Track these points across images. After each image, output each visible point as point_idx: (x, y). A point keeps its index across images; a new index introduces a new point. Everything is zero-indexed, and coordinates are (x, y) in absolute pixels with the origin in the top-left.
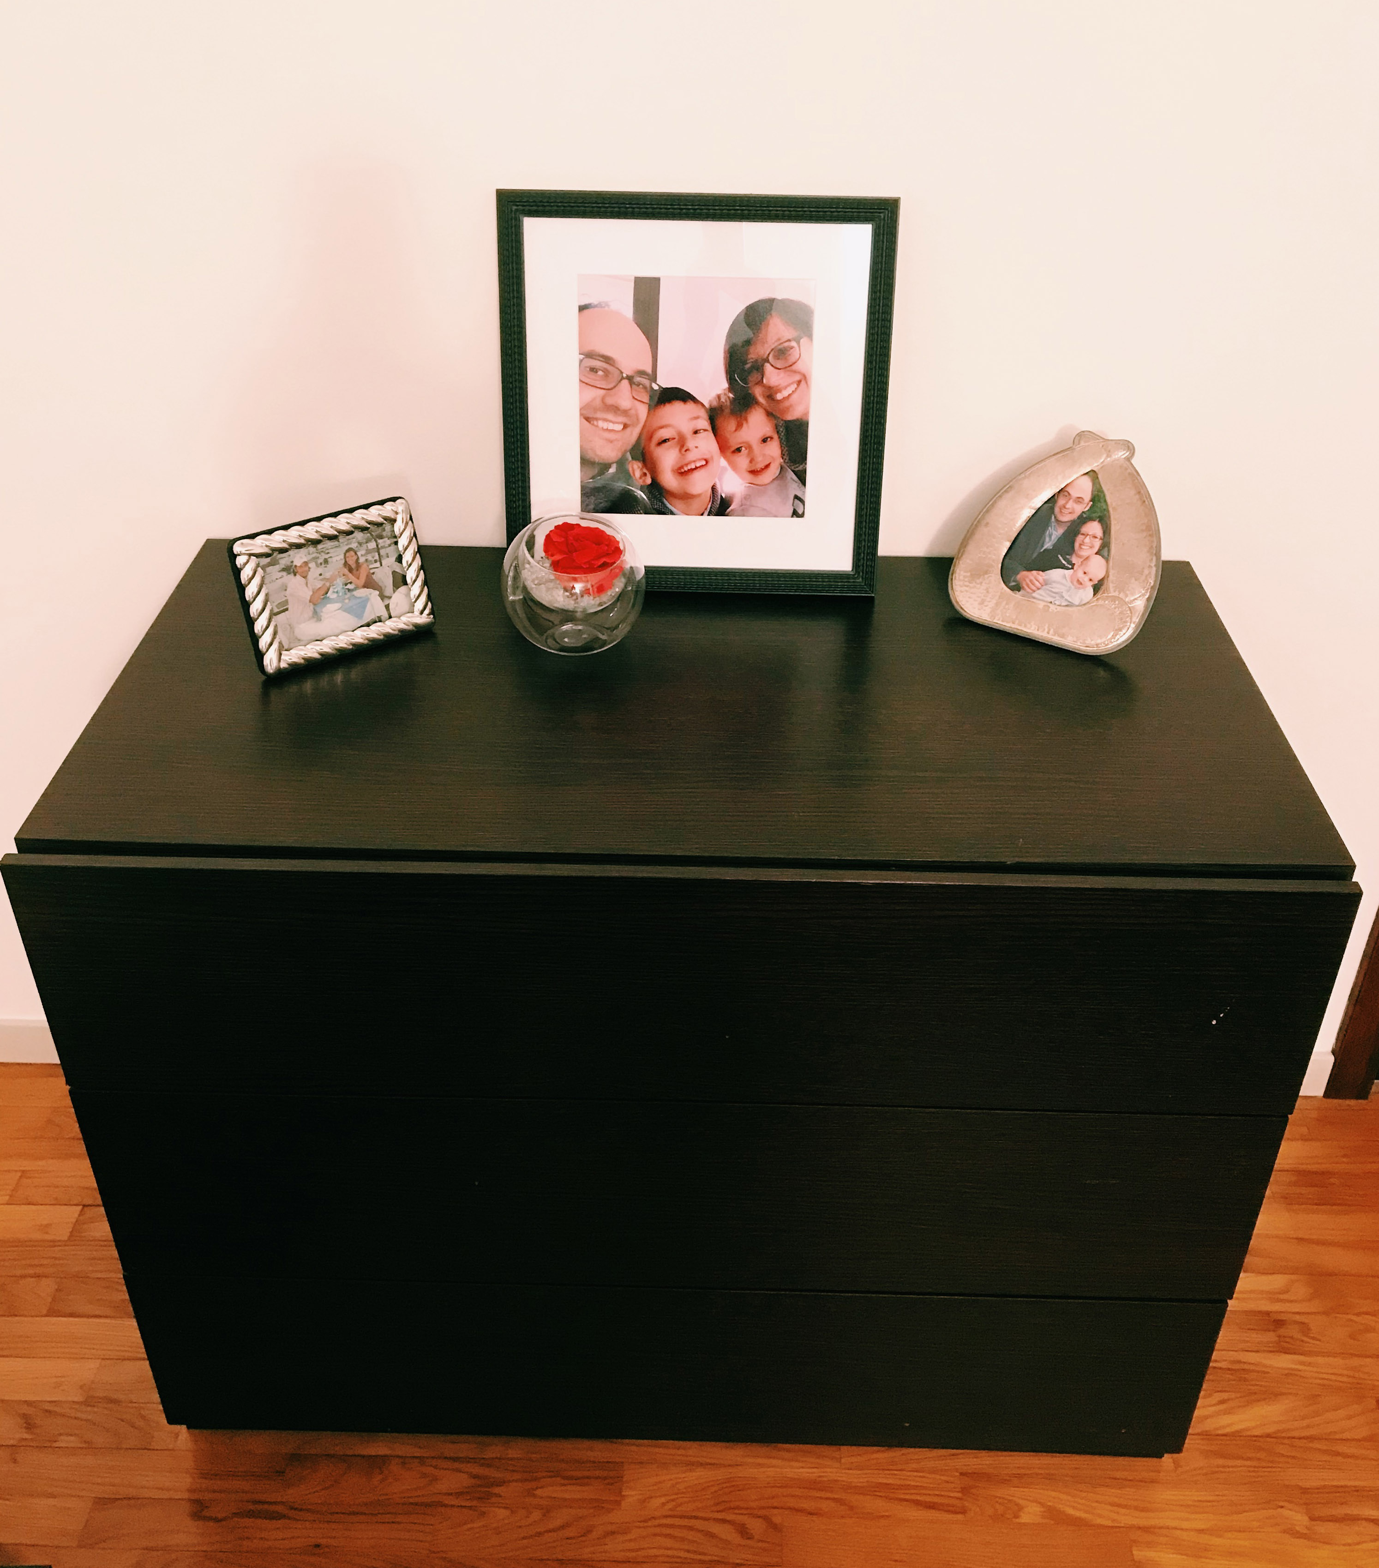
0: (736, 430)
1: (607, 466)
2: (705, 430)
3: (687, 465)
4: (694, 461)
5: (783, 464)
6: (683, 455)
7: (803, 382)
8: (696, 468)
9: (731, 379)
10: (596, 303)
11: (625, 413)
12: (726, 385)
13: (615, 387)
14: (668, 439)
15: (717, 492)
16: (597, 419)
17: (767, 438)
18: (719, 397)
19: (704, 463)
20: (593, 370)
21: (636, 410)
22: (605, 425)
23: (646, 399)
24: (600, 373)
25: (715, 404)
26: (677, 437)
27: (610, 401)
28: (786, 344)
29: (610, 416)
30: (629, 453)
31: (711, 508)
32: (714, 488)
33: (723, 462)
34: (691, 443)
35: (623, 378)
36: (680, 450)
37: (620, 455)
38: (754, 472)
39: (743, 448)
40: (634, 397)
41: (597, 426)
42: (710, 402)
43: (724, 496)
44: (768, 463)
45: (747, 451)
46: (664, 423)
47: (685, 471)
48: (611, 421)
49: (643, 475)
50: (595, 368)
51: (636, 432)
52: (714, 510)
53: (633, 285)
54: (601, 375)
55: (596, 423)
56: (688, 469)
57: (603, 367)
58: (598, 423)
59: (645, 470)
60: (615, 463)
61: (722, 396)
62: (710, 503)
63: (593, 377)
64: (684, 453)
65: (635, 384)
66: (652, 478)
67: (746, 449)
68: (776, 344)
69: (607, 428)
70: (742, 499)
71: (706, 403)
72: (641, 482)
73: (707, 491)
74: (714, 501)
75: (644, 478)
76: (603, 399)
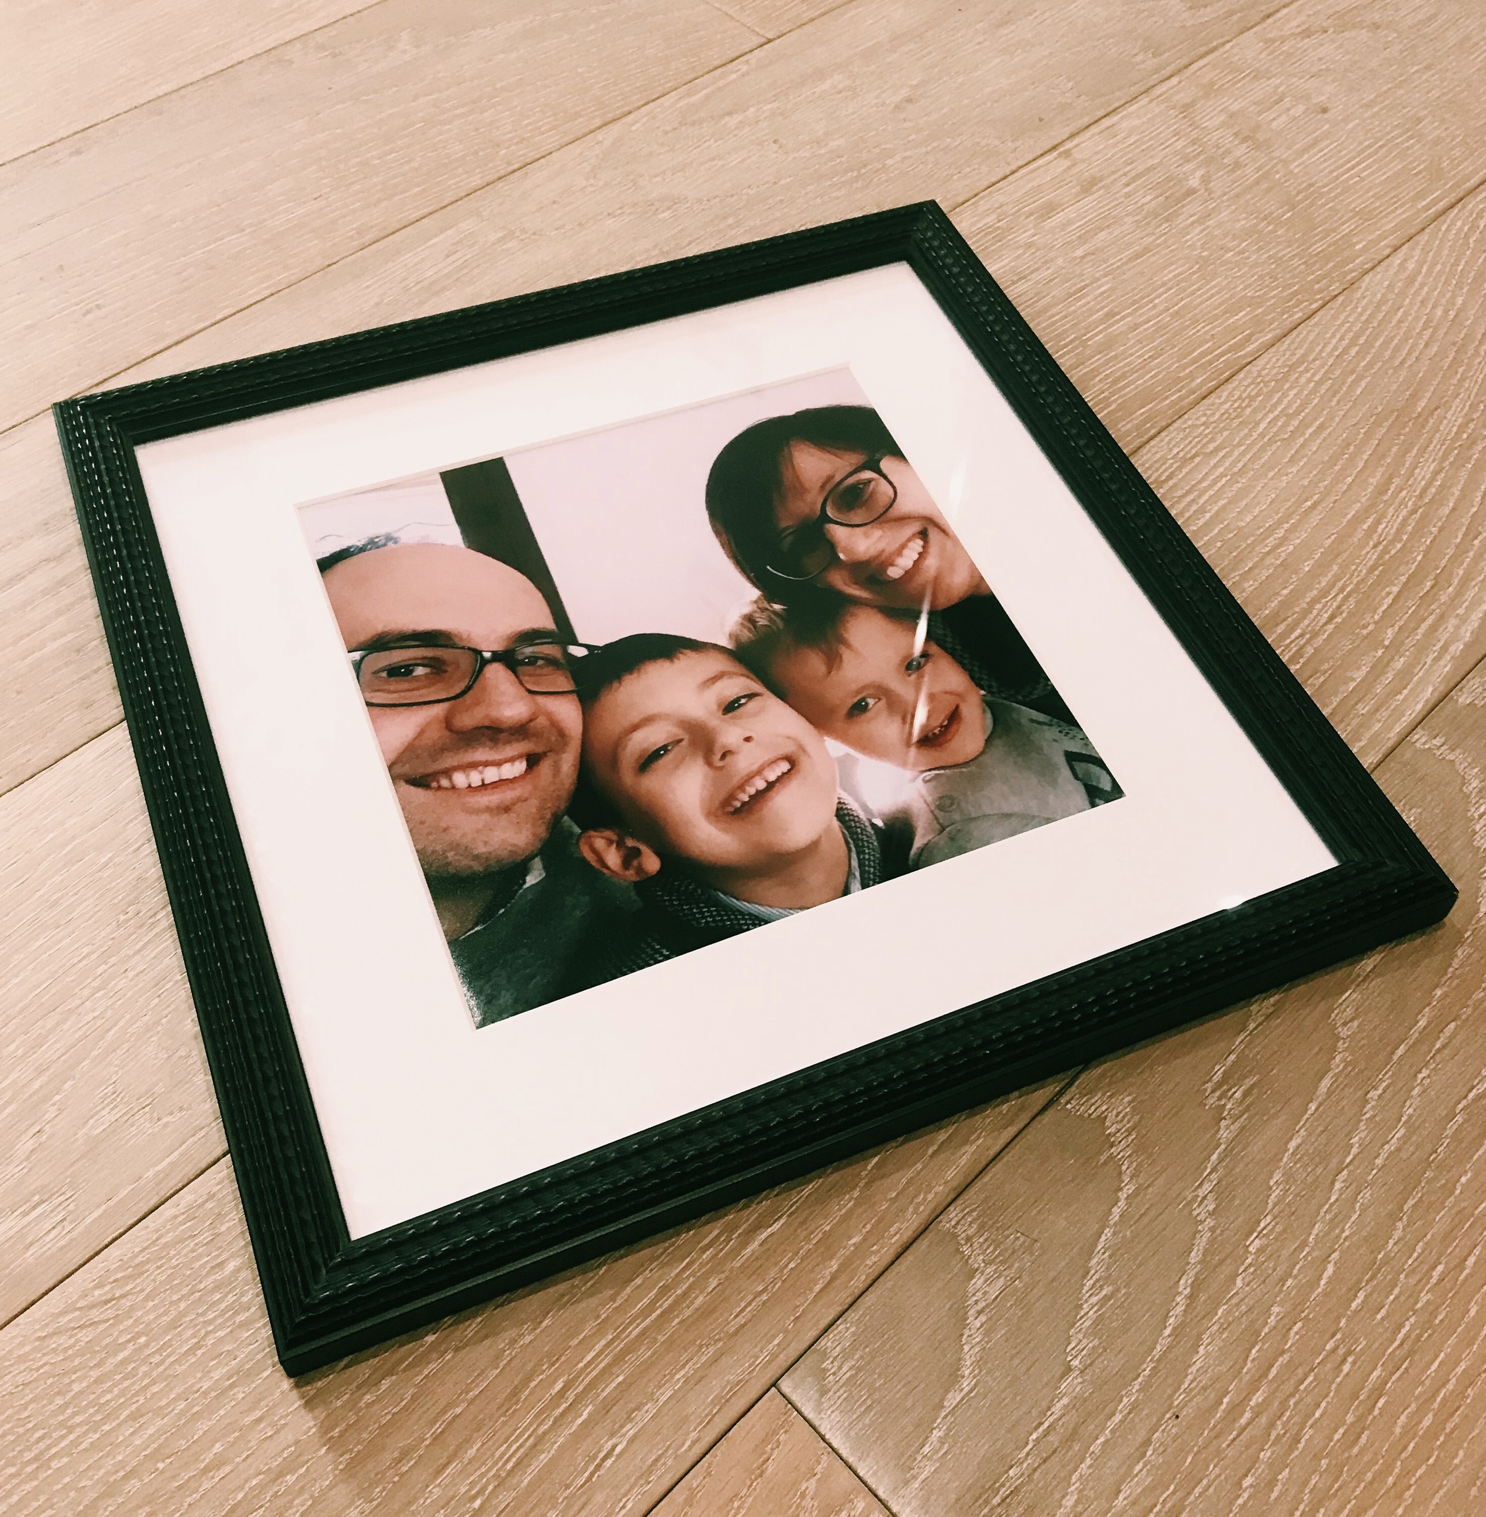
0: (829, 673)
1: (521, 868)
2: (751, 696)
3: (741, 787)
4: (759, 772)
5: (989, 698)
6: (721, 768)
7: (934, 533)
8: (771, 786)
9: (756, 576)
10: (360, 544)
11: (521, 731)
13: (470, 687)
14: (665, 748)
15: (856, 819)
16: (448, 773)
17: (919, 661)
18: (749, 619)
19: (785, 766)
20: (396, 672)
21: (549, 716)
22: (475, 778)
23: (563, 683)
24: (420, 671)
25: (744, 636)
26: (686, 737)
27: (467, 720)
28: (851, 480)
29: (481, 754)
30: (566, 818)
31: (861, 865)
32: (843, 814)
33: (835, 747)
34: (728, 737)
35: (485, 662)
36: (709, 763)
37: (542, 831)
38: (928, 742)
39: (871, 701)
40: (530, 692)
41: (453, 787)
42: (732, 635)
43: (880, 823)
44: (951, 710)
45: (883, 702)
46: (635, 717)
47: (744, 804)
48: (486, 764)
49: (630, 857)
50: (402, 667)
51: (568, 762)
52: (874, 868)
53: (440, 487)
54: (426, 675)
55: (445, 783)
56: (750, 797)
57: (424, 658)
58: (450, 779)
59: (630, 843)
60: (536, 856)
61: (757, 615)
62: (854, 855)
63: (406, 686)
64: (720, 764)
65: (522, 663)
66: (658, 854)
67: (880, 699)
68: (829, 487)
69: (483, 781)
70: (932, 812)
71: (724, 642)
72: (631, 875)
73: (828, 830)
74: (863, 846)
75: (635, 863)
76: (448, 722)
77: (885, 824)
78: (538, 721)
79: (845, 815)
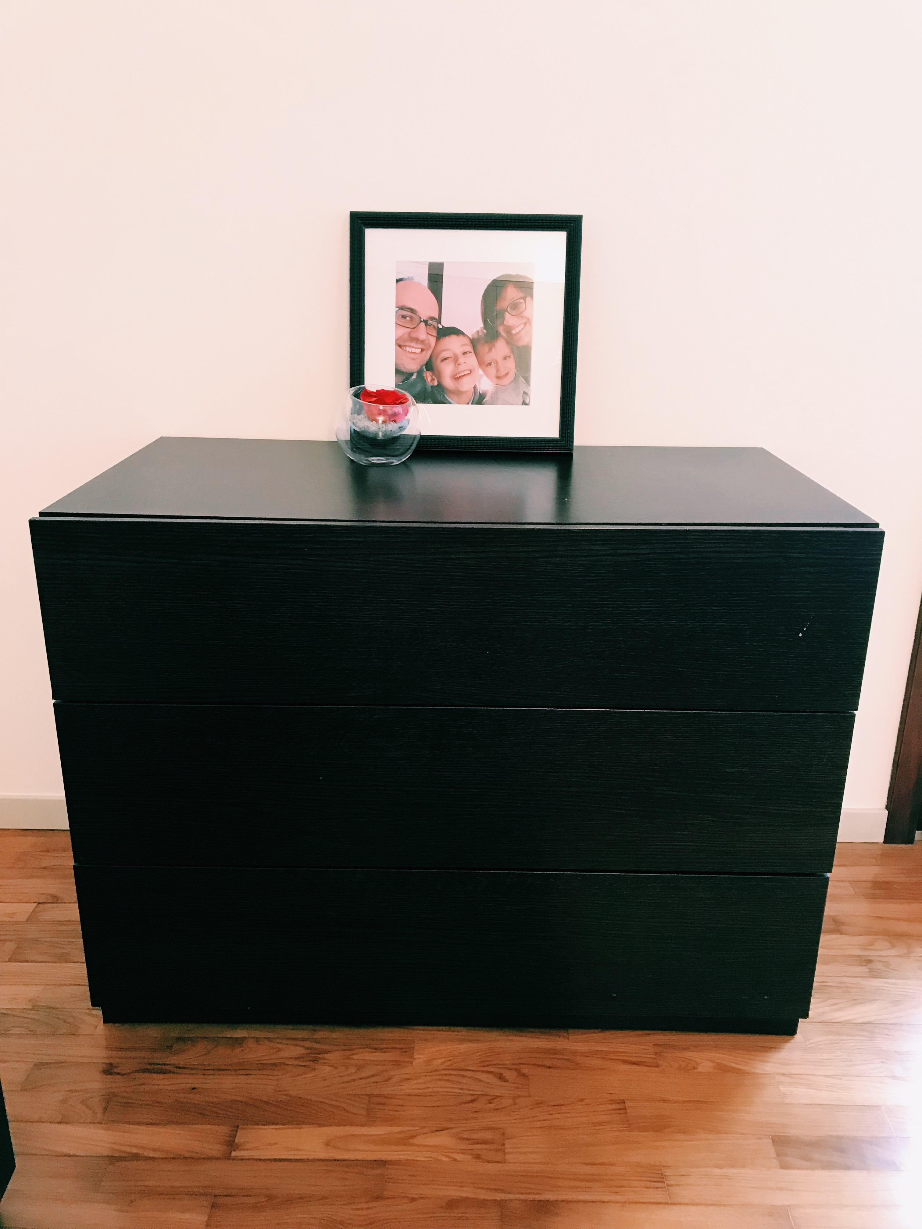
0: (488, 353)
2: (471, 352)
3: (459, 373)
4: (463, 371)
5: (517, 373)
6: (457, 367)
7: (528, 324)
8: (464, 375)
9: (485, 322)
10: (406, 278)
11: (423, 342)
12: (482, 325)
13: (416, 327)
14: (448, 358)
15: (477, 389)
16: (406, 346)
17: (506, 357)
18: (478, 332)
19: (469, 372)
20: (404, 317)
22: (410, 350)
23: (435, 334)
24: (408, 318)
25: (476, 336)
26: (453, 357)
27: (414, 335)
28: (517, 301)
29: (413, 344)
30: (424, 366)
31: (473, 400)
32: (475, 388)
33: (481, 372)
34: (461, 360)
35: (421, 322)
36: (455, 365)
37: (419, 368)
38: (498, 377)
39: (493, 363)
40: (428, 333)
41: (406, 350)
42: (473, 335)
43: (481, 392)
44: (507, 372)
45: (495, 365)
46: (445, 348)
47: (457, 377)
48: (414, 347)
49: (433, 380)
51: (429, 353)
52: (475, 401)
53: (427, 267)
54: (409, 320)
55: (404, 348)
56: (459, 376)
57: (410, 315)
58: (406, 348)
59: (434, 377)
60: (416, 372)
61: (480, 332)
62: (473, 397)
63: (404, 321)
65: (428, 325)
66: (437, 381)
68: (512, 301)
69: (412, 351)
70: (492, 394)
71: (470, 336)
72: (431, 384)
73: (471, 389)
74: (475, 396)
75: (433, 382)
76: (410, 333)
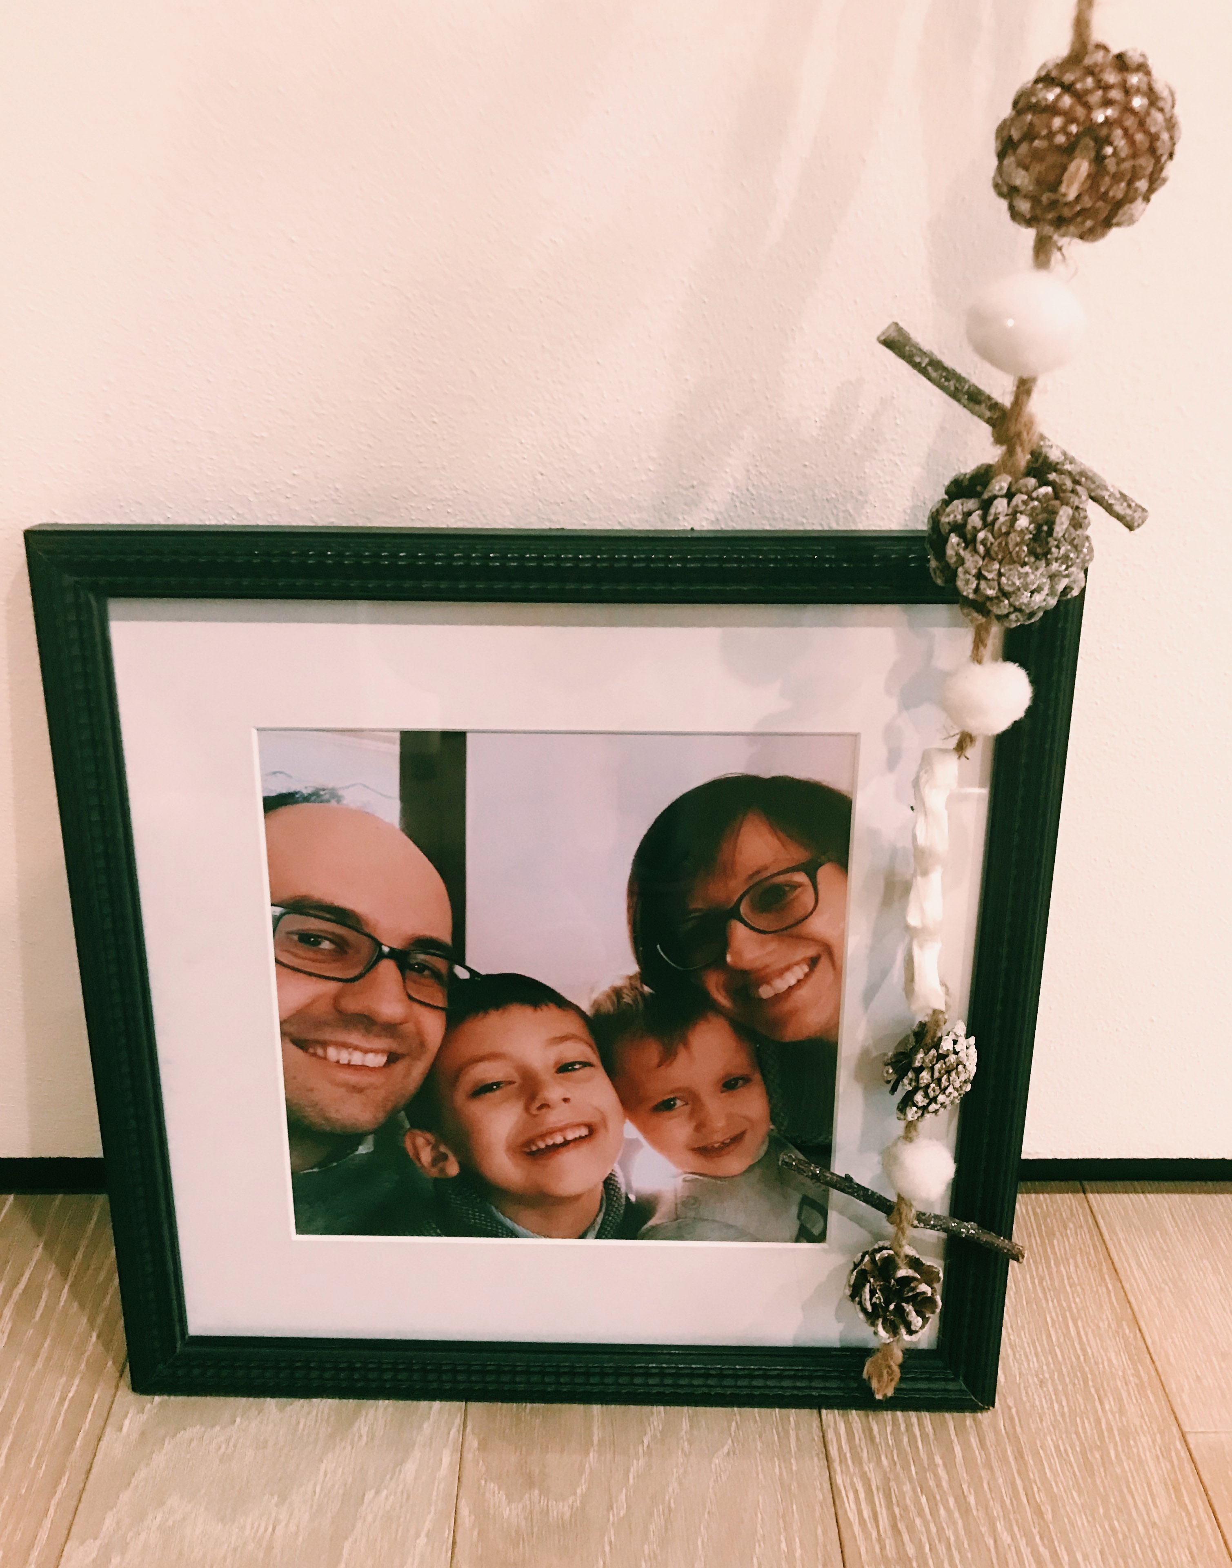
0: (659, 1065)
1: (357, 1138)
2: (586, 1064)
3: (543, 1136)
4: (561, 1130)
5: (774, 1133)
6: (535, 1116)
7: (824, 963)
8: (566, 1143)
9: (644, 951)
10: (306, 792)
11: (390, 1029)
12: (633, 968)
13: (360, 976)
14: (498, 1084)
15: (617, 1189)
16: (325, 1044)
17: (736, 1080)
18: (617, 992)
19: (584, 1132)
20: (308, 939)
21: (417, 1024)
22: (344, 1056)
23: (440, 1000)
24: (326, 945)
25: (608, 1007)
26: (518, 1081)
27: (352, 1005)
28: (781, 879)
29: (355, 1038)
30: (403, 1113)
31: (603, 1223)
32: (609, 1183)
33: (630, 1130)
34: (554, 1092)
35: (381, 956)
36: (527, 1109)
37: (381, 1116)
38: (704, 1151)
39: (679, 1103)
40: (410, 997)
41: (325, 1058)
42: (596, 1005)
43: (633, 1198)
44: (737, 1131)
45: (687, 1108)
46: (486, 1049)
47: (539, 1150)
48: (356, 1048)
49: (439, 1159)
50: (312, 936)
51: (419, 1069)
52: (612, 1228)
53: (396, 749)
54: (330, 951)
55: (320, 1052)
56: (547, 1146)
57: (333, 933)
58: (325, 1051)
59: (443, 1149)
60: (371, 1133)
61: (626, 991)
62: (601, 1215)
63: (311, 955)
64: (535, 1112)
65: (412, 968)
66: (460, 1163)
67: (687, 1104)
68: (757, 879)
69: (349, 1061)
70: (676, 1204)
71: (585, 1006)
72: (434, 1172)
73: (591, 1191)
74: (612, 1210)
75: (441, 1165)
76: (336, 999)
77: (636, 1201)
78: (406, 1025)
79: (611, 1184)
